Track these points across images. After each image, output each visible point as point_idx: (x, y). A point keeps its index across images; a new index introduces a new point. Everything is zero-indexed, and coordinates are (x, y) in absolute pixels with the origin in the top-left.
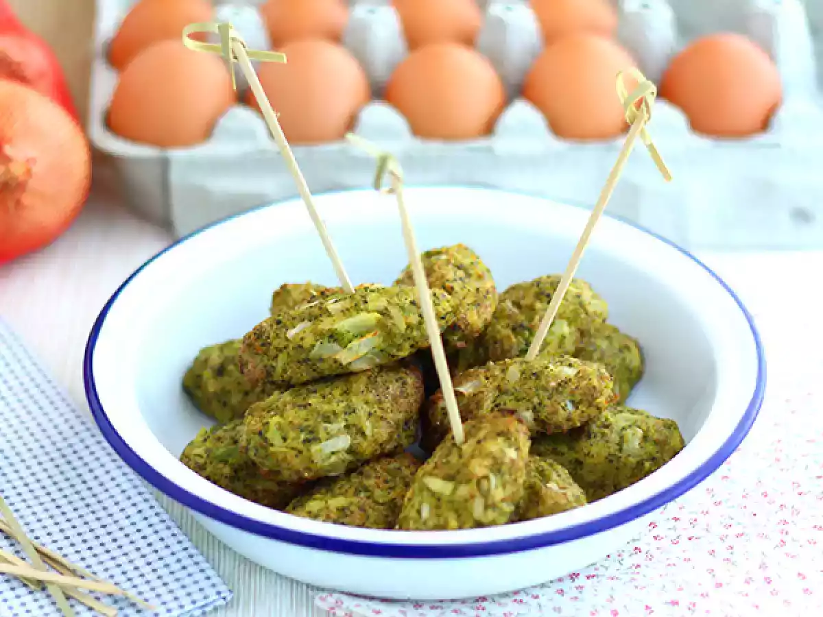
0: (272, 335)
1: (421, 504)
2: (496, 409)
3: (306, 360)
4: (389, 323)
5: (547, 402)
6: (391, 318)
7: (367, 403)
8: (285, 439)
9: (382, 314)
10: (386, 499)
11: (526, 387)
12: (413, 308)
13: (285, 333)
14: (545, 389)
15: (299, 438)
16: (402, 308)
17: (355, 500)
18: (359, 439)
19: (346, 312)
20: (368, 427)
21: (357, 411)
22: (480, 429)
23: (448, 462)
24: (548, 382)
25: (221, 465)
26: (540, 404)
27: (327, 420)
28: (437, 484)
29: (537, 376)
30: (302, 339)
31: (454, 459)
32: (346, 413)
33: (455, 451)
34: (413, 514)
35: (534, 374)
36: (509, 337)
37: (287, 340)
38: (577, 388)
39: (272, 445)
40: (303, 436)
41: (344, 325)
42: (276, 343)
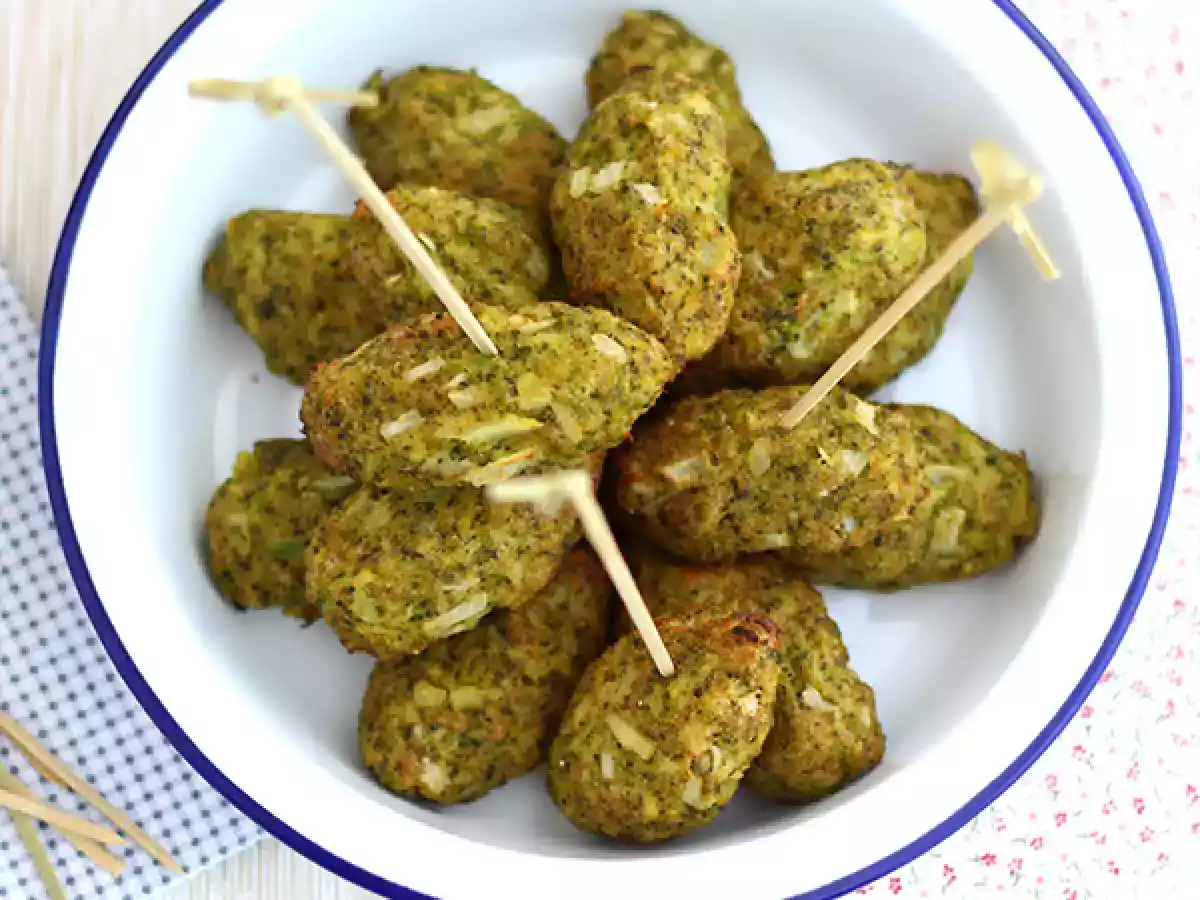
0: (356, 425)
1: (600, 748)
2: (727, 523)
3: (414, 473)
4: (556, 433)
5: (811, 524)
6: (558, 426)
7: (514, 534)
8: (381, 611)
9: (540, 419)
10: (544, 673)
11: (780, 492)
12: (596, 405)
13: (379, 427)
14: (811, 499)
15: (404, 613)
16: (576, 409)
17: (495, 694)
18: (502, 590)
19: (478, 412)
20: (516, 571)
21: (499, 554)
22: (699, 661)
23: (647, 708)
24: (815, 490)
25: (275, 567)
26: (800, 523)
27: (449, 578)
28: (628, 736)
29: (797, 472)
30: (407, 448)
31: (655, 704)
32: (480, 564)
33: (658, 689)
34: (588, 758)
35: (793, 469)
36: (754, 335)
37: (382, 439)
38: (863, 500)
39: (359, 620)
40: (410, 612)
41: (477, 435)
42: (362, 438)
